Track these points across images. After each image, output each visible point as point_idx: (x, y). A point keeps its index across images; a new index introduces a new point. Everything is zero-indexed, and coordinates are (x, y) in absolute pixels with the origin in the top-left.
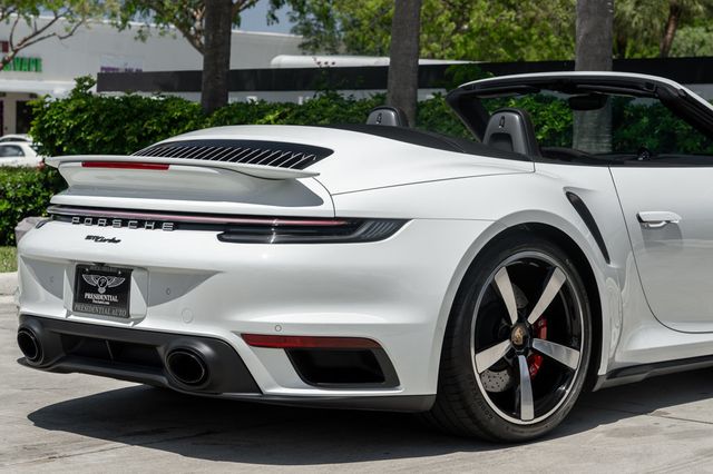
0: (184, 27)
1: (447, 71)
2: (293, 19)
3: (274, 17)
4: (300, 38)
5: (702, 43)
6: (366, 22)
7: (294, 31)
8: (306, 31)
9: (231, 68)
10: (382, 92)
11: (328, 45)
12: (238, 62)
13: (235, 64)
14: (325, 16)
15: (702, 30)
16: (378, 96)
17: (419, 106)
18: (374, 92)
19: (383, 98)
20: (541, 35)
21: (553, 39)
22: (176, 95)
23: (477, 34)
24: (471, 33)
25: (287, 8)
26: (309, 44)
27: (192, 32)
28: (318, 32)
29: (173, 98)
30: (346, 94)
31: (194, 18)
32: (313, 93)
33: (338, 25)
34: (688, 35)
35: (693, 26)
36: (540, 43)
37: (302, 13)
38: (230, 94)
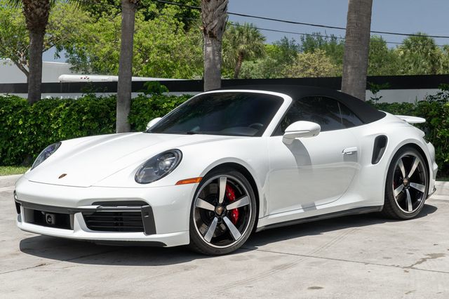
0: (15, 59)
1: (145, 85)
2: (67, 56)
3: (58, 56)
4: (70, 65)
5: (252, 68)
6: (101, 58)
7: (68, 62)
8: (73, 62)
9: (43, 82)
10: (114, 94)
11: (83, 68)
12: (46, 79)
13: (44, 80)
14: (82, 56)
15: (252, 62)
16: (113, 96)
17: (132, 101)
18: (111, 94)
19: (115, 96)
20: (182, 65)
21: (187, 66)
22: (16, 95)
23: (153, 64)
24: (150, 64)
25: (64, 51)
26: (75, 68)
27: (19, 62)
28: (78, 62)
29: (14, 96)
30: (98, 95)
31: (20, 55)
32: (82, 94)
33: (88, 59)
34: (246, 64)
35: (248, 60)
36: (181, 68)
37: (71, 53)
38: (42, 94)
